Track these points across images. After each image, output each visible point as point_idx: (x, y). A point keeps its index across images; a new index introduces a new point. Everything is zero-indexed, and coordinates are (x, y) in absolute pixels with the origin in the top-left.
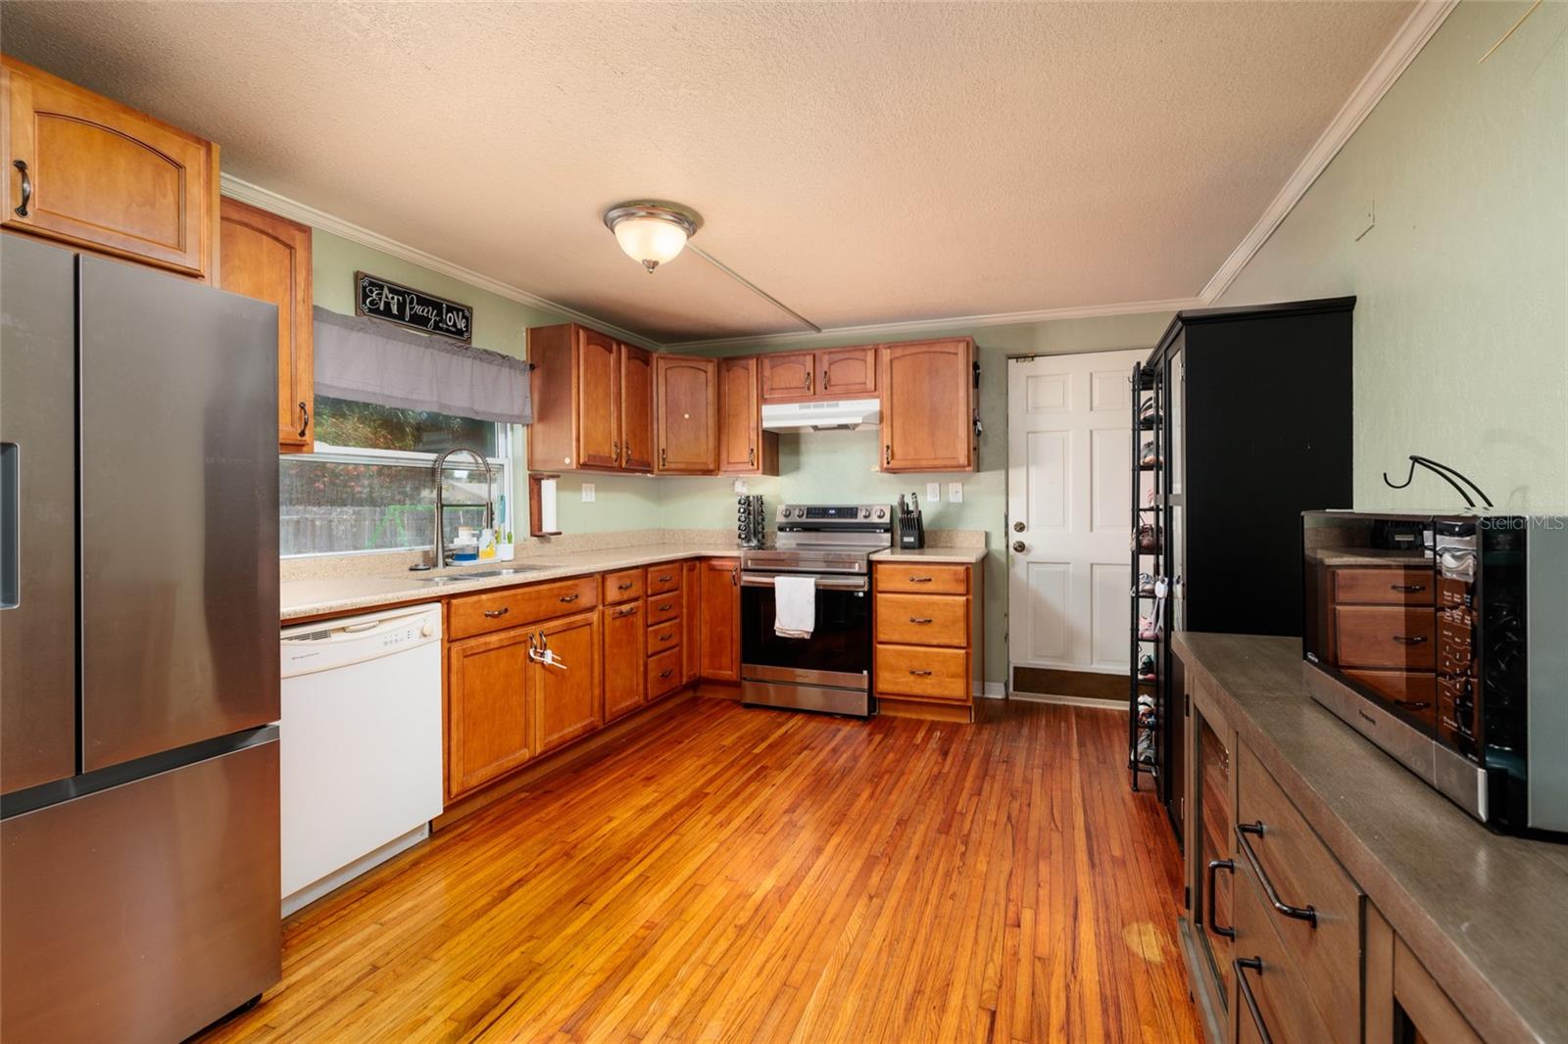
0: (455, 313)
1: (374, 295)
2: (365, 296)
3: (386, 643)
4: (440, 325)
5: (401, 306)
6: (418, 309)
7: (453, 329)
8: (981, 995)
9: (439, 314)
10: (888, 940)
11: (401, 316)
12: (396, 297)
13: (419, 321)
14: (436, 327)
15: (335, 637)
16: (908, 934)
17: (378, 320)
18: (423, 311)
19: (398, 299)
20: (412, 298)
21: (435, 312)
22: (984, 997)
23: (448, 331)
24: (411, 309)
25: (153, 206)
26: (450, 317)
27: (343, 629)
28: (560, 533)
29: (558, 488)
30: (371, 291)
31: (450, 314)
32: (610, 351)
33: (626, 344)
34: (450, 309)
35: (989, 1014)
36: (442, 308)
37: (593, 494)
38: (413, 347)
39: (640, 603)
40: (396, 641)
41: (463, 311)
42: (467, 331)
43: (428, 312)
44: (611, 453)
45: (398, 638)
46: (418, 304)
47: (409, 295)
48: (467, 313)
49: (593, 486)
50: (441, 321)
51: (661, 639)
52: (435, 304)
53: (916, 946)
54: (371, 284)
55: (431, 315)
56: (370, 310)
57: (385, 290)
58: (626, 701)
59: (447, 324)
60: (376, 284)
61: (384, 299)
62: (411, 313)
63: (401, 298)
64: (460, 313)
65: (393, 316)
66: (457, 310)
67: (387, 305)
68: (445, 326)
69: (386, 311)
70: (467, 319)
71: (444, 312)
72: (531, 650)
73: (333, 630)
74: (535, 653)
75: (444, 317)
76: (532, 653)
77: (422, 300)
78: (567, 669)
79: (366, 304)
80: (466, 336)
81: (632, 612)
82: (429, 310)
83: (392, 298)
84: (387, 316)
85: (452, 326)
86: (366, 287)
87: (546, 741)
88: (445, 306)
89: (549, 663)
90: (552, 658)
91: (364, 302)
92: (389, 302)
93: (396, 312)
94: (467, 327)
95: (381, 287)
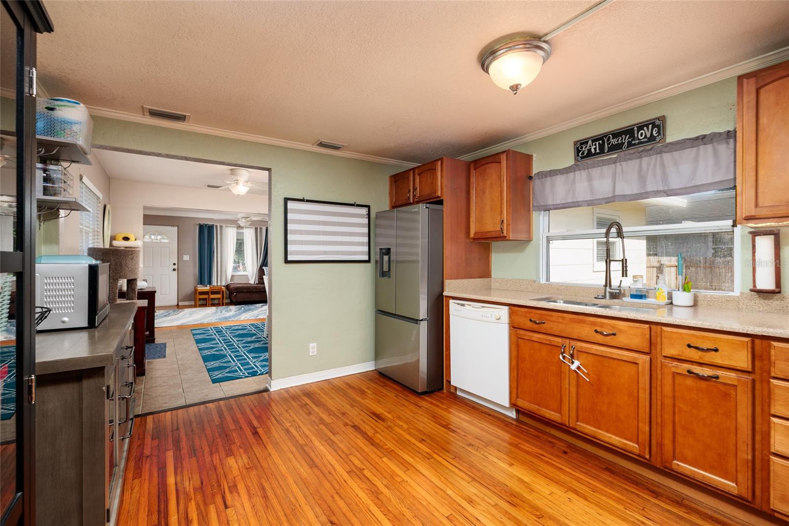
0: (645, 128)
1: (583, 149)
2: (578, 151)
3: (482, 316)
4: (633, 142)
5: (602, 147)
6: (614, 141)
7: (646, 140)
8: (236, 512)
9: (632, 136)
10: (298, 506)
11: (602, 151)
12: (597, 143)
13: (616, 148)
14: (630, 145)
15: (467, 307)
16: (291, 516)
17: (589, 161)
18: (618, 141)
19: (599, 143)
20: (609, 137)
21: (628, 136)
22: (234, 512)
23: (640, 143)
24: (608, 144)
26: (642, 134)
27: (471, 305)
30: (582, 148)
31: (641, 131)
34: (640, 128)
35: (228, 506)
36: (634, 131)
38: (603, 167)
39: (744, 377)
40: (486, 317)
41: (654, 123)
43: (622, 139)
46: (613, 138)
47: (606, 137)
48: (657, 122)
50: (633, 140)
52: (629, 131)
53: (282, 513)
54: (581, 144)
55: (625, 140)
56: (582, 158)
57: (590, 142)
58: (706, 471)
59: (639, 139)
60: (584, 142)
61: (588, 148)
62: (609, 146)
63: (601, 142)
64: (650, 126)
65: (596, 154)
66: (647, 126)
67: (589, 150)
68: (638, 141)
69: (589, 154)
70: (658, 127)
71: (636, 132)
72: (561, 355)
73: (467, 305)
74: (564, 357)
75: (636, 136)
76: (561, 357)
77: (616, 134)
78: (588, 380)
79: (579, 156)
80: (658, 139)
81: (718, 380)
82: (622, 138)
83: (595, 145)
84: (592, 156)
85: (644, 138)
86: (579, 147)
87: (578, 423)
88: (636, 128)
89: (573, 369)
90: (578, 368)
91: (578, 155)
92: (591, 149)
93: (598, 151)
94: (659, 133)
95: (587, 143)
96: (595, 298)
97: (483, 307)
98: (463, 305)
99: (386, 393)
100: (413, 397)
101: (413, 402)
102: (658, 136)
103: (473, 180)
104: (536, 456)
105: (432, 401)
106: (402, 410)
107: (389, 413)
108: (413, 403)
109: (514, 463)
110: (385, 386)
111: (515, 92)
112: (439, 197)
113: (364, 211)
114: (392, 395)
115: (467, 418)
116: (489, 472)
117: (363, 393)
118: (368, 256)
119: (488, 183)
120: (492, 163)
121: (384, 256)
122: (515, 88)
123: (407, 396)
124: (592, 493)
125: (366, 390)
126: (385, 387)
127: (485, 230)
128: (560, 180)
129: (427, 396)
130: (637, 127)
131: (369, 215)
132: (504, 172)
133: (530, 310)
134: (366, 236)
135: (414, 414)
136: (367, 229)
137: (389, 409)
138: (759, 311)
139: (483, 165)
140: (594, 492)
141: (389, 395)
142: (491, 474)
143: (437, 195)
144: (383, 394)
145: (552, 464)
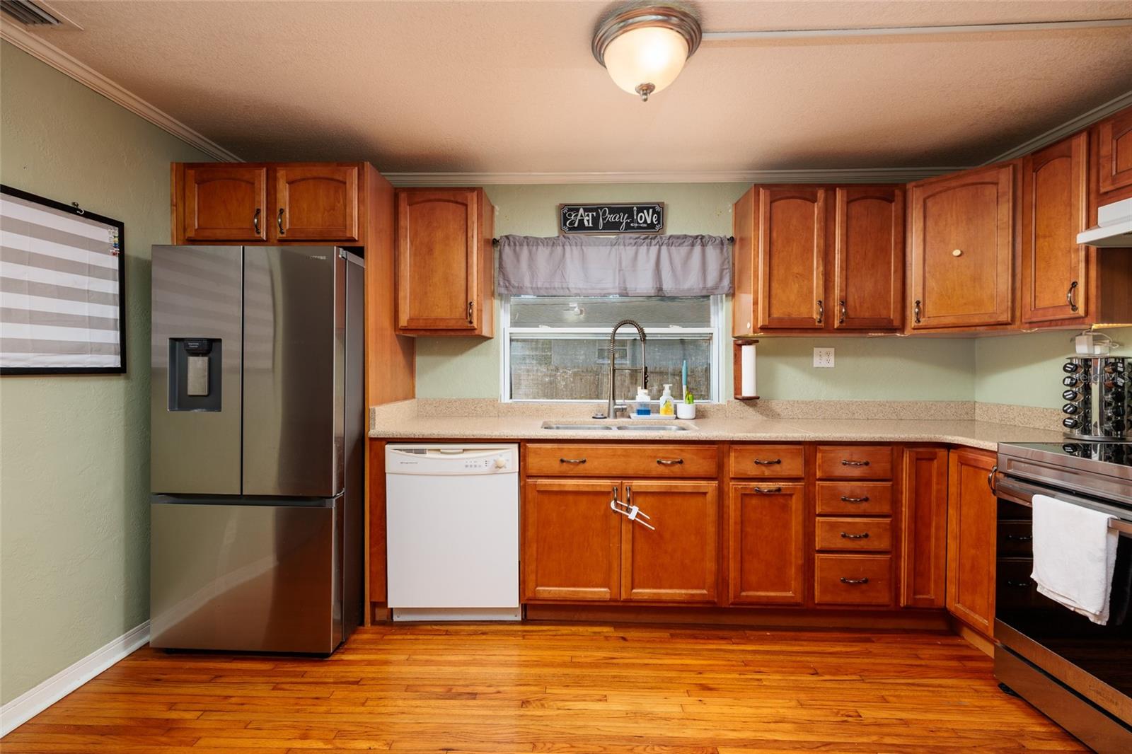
0: (645, 211)
1: (572, 217)
2: (565, 220)
3: (467, 466)
4: (632, 225)
5: (595, 220)
6: (611, 218)
7: (645, 225)
9: (631, 216)
11: (595, 226)
12: (590, 214)
13: (612, 226)
14: (628, 227)
15: (428, 455)
17: (581, 236)
18: (615, 218)
19: (593, 215)
20: (605, 210)
21: (626, 215)
23: (639, 228)
24: (604, 219)
25: (334, 210)
26: (641, 216)
27: (439, 450)
28: (758, 398)
29: (759, 353)
30: (570, 215)
31: (641, 214)
32: (814, 200)
33: (841, 186)
34: (640, 210)
36: (633, 211)
37: (832, 359)
38: (601, 247)
39: (799, 485)
40: (475, 466)
41: (654, 208)
42: (659, 223)
43: (620, 218)
44: (812, 312)
45: (478, 464)
46: (610, 214)
47: (601, 209)
48: (658, 209)
49: (832, 350)
50: (632, 222)
51: (844, 536)
52: (627, 210)
54: (570, 210)
55: (623, 219)
56: (570, 229)
57: (581, 211)
58: (767, 590)
59: (638, 223)
60: (574, 209)
61: (579, 217)
62: (605, 222)
63: (594, 214)
64: (651, 211)
65: (589, 228)
66: (648, 209)
67: (581, 221)
68: (637, 225)
69: (581, 227)
70: (658, 213)
71: (635, 214)
72: (613, 502)
73: (429, 450)
74: (617, 505)
75: (635, 217)
76: (613, 505)
77: (614, 209)
78: (653, 529)
79: (566, 226)
80: (657, 227)
81: (781, 493)
82: (620, 216)
83: (588, 215)
84: (584, 230)
85: (643, 223)
86: (566, 213)
87: (634, 591)
88: (635, 208)
89: (633, 519)
90: (638, 515)
91: (565, 224)
92: (583, 220)
93: (591, 225)
94: (658, 220)
95: (578, 210)
96: (594, 418)
97: (464, 450)
98: (422, 452)
99: (240, 693)
100: (315, 669)
101: (331, 680)
102: (657, 224)
103: (405, 222)
104: (606, 663)
105: (366, 657)
106: (328, 712)
107: (304, 737)
108: (334, 683)
109: (605, 693)
110: (216, 677)
111: (645, 97)
112: (354, 240)
113: (107, 235)
114: (261, 690)
115: (461, 658)
116: (598, 733)
117: (171, 729)
118: (118, 358)
119: (439, 235)
120: (449, 201)
121: (192, 360)
122: (647, 89)
123: (303, 675)
124: (699, 676)
125: (174, 715)
126: (218, 680)
127: (433, 316)
128: (542, 253)
129: (343, 653)
130: (637, 207)
131: (121, 244)
132: (473, 223)
133: (561, 446)
134: (115, 305)
135: (363, 704)
136: (117, 284)
137: (294, 727)
138: (740, 418)
139: (430, 201)
140: (700, 673)
141: (254, 693)
142: (602, 733)
143: (348, 235)
144: (233, 700)
145: (633, 664)
